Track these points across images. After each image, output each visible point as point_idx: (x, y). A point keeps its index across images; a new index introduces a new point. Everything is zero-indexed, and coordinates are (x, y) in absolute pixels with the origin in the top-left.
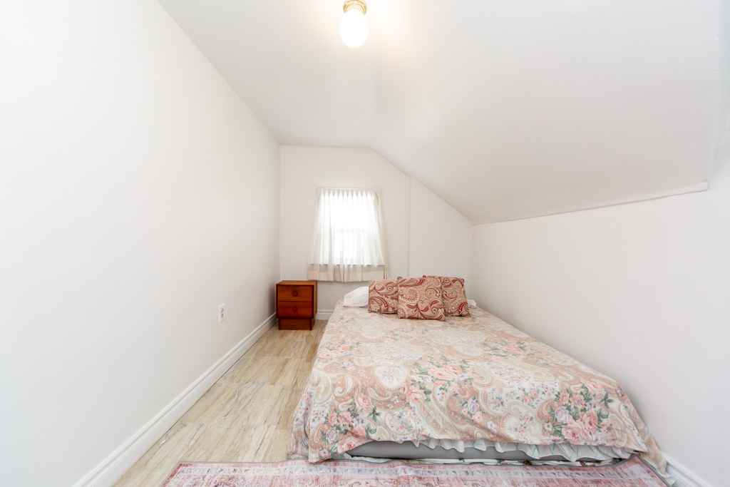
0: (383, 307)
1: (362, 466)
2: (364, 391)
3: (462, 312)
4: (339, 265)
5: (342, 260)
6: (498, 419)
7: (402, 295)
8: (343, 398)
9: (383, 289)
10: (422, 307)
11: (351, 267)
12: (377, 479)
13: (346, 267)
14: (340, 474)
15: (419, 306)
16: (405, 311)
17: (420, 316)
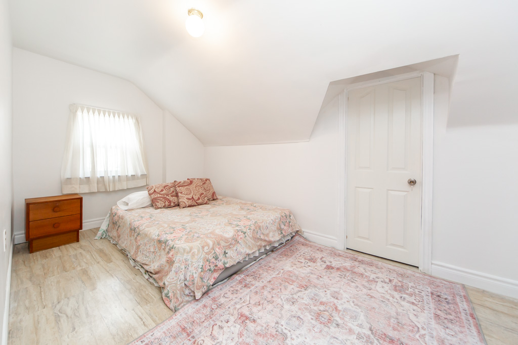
0: (167, 203)
1: (220, 287)
2: (219, 244)
3: (214, 198)
4: (102, 178)
5: (106, 172)
6: (267, 235)
7: (181, 193)
8: (209, 252)
9: (162, 191)
10: (196, 198)
11: (117, 177)
12: (232, 287)
13: (111, 178)
14: (214, 296)
15: (194, 197)
16: (186, 202)
17: (195, 204)
